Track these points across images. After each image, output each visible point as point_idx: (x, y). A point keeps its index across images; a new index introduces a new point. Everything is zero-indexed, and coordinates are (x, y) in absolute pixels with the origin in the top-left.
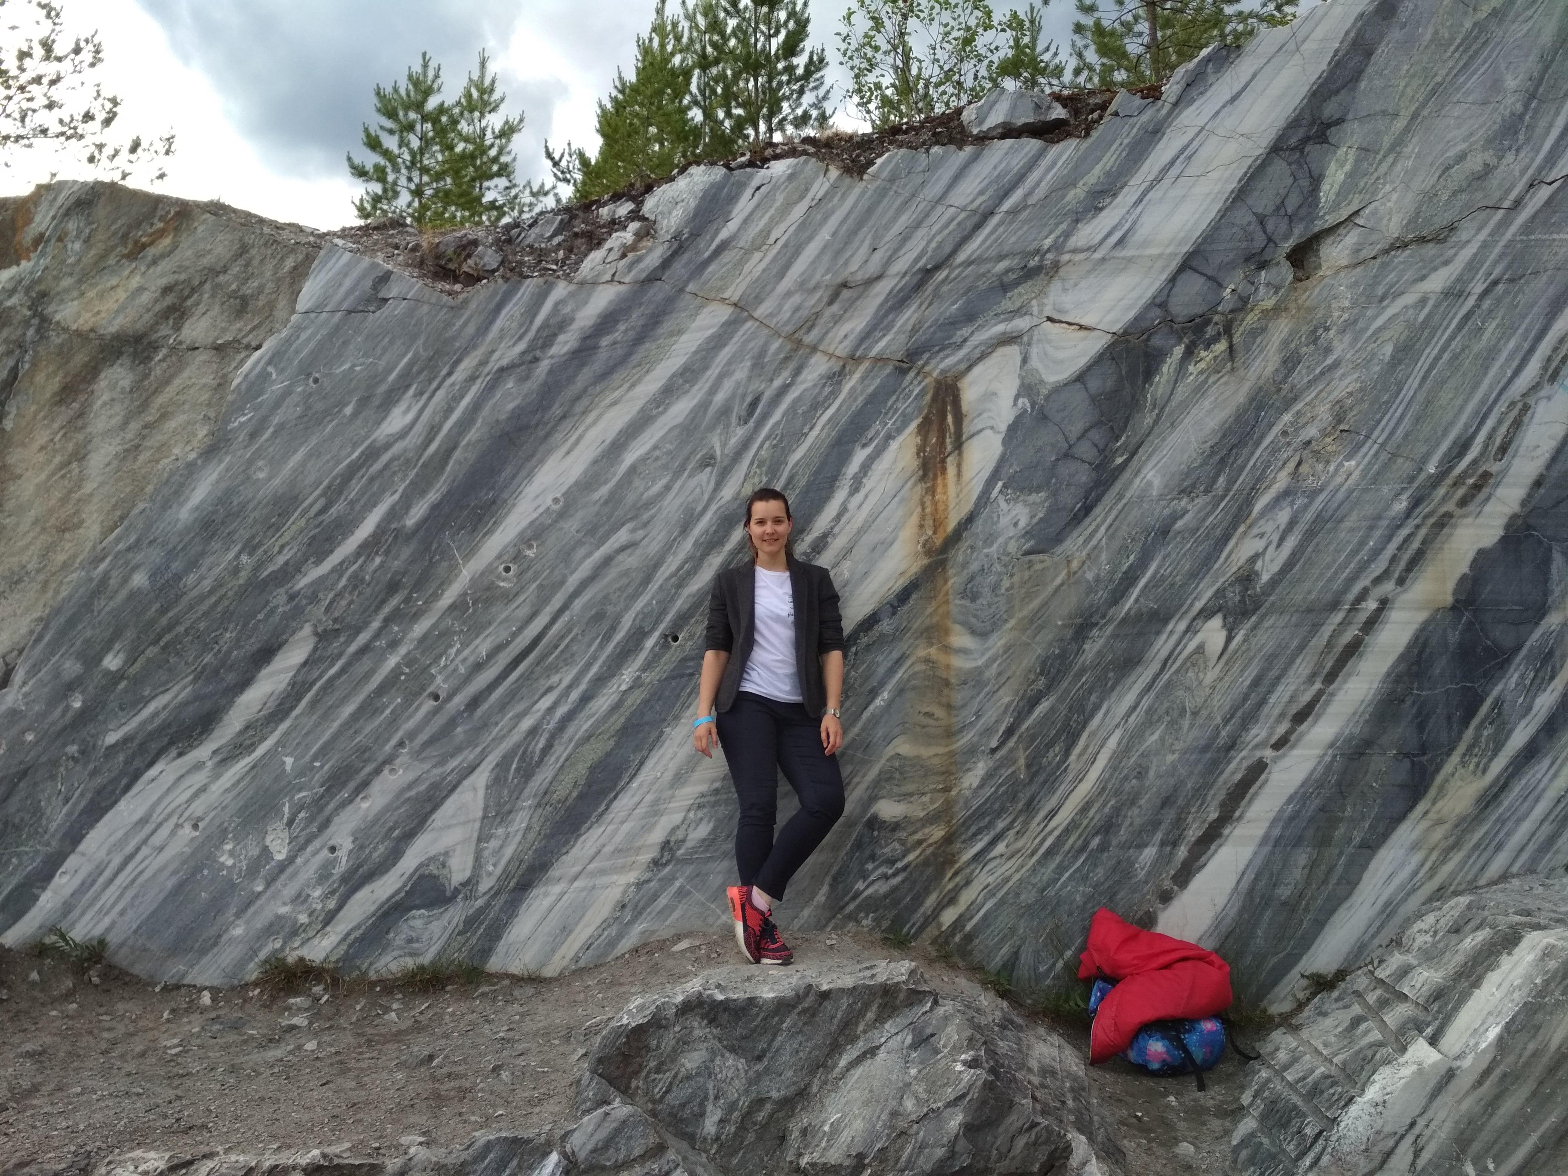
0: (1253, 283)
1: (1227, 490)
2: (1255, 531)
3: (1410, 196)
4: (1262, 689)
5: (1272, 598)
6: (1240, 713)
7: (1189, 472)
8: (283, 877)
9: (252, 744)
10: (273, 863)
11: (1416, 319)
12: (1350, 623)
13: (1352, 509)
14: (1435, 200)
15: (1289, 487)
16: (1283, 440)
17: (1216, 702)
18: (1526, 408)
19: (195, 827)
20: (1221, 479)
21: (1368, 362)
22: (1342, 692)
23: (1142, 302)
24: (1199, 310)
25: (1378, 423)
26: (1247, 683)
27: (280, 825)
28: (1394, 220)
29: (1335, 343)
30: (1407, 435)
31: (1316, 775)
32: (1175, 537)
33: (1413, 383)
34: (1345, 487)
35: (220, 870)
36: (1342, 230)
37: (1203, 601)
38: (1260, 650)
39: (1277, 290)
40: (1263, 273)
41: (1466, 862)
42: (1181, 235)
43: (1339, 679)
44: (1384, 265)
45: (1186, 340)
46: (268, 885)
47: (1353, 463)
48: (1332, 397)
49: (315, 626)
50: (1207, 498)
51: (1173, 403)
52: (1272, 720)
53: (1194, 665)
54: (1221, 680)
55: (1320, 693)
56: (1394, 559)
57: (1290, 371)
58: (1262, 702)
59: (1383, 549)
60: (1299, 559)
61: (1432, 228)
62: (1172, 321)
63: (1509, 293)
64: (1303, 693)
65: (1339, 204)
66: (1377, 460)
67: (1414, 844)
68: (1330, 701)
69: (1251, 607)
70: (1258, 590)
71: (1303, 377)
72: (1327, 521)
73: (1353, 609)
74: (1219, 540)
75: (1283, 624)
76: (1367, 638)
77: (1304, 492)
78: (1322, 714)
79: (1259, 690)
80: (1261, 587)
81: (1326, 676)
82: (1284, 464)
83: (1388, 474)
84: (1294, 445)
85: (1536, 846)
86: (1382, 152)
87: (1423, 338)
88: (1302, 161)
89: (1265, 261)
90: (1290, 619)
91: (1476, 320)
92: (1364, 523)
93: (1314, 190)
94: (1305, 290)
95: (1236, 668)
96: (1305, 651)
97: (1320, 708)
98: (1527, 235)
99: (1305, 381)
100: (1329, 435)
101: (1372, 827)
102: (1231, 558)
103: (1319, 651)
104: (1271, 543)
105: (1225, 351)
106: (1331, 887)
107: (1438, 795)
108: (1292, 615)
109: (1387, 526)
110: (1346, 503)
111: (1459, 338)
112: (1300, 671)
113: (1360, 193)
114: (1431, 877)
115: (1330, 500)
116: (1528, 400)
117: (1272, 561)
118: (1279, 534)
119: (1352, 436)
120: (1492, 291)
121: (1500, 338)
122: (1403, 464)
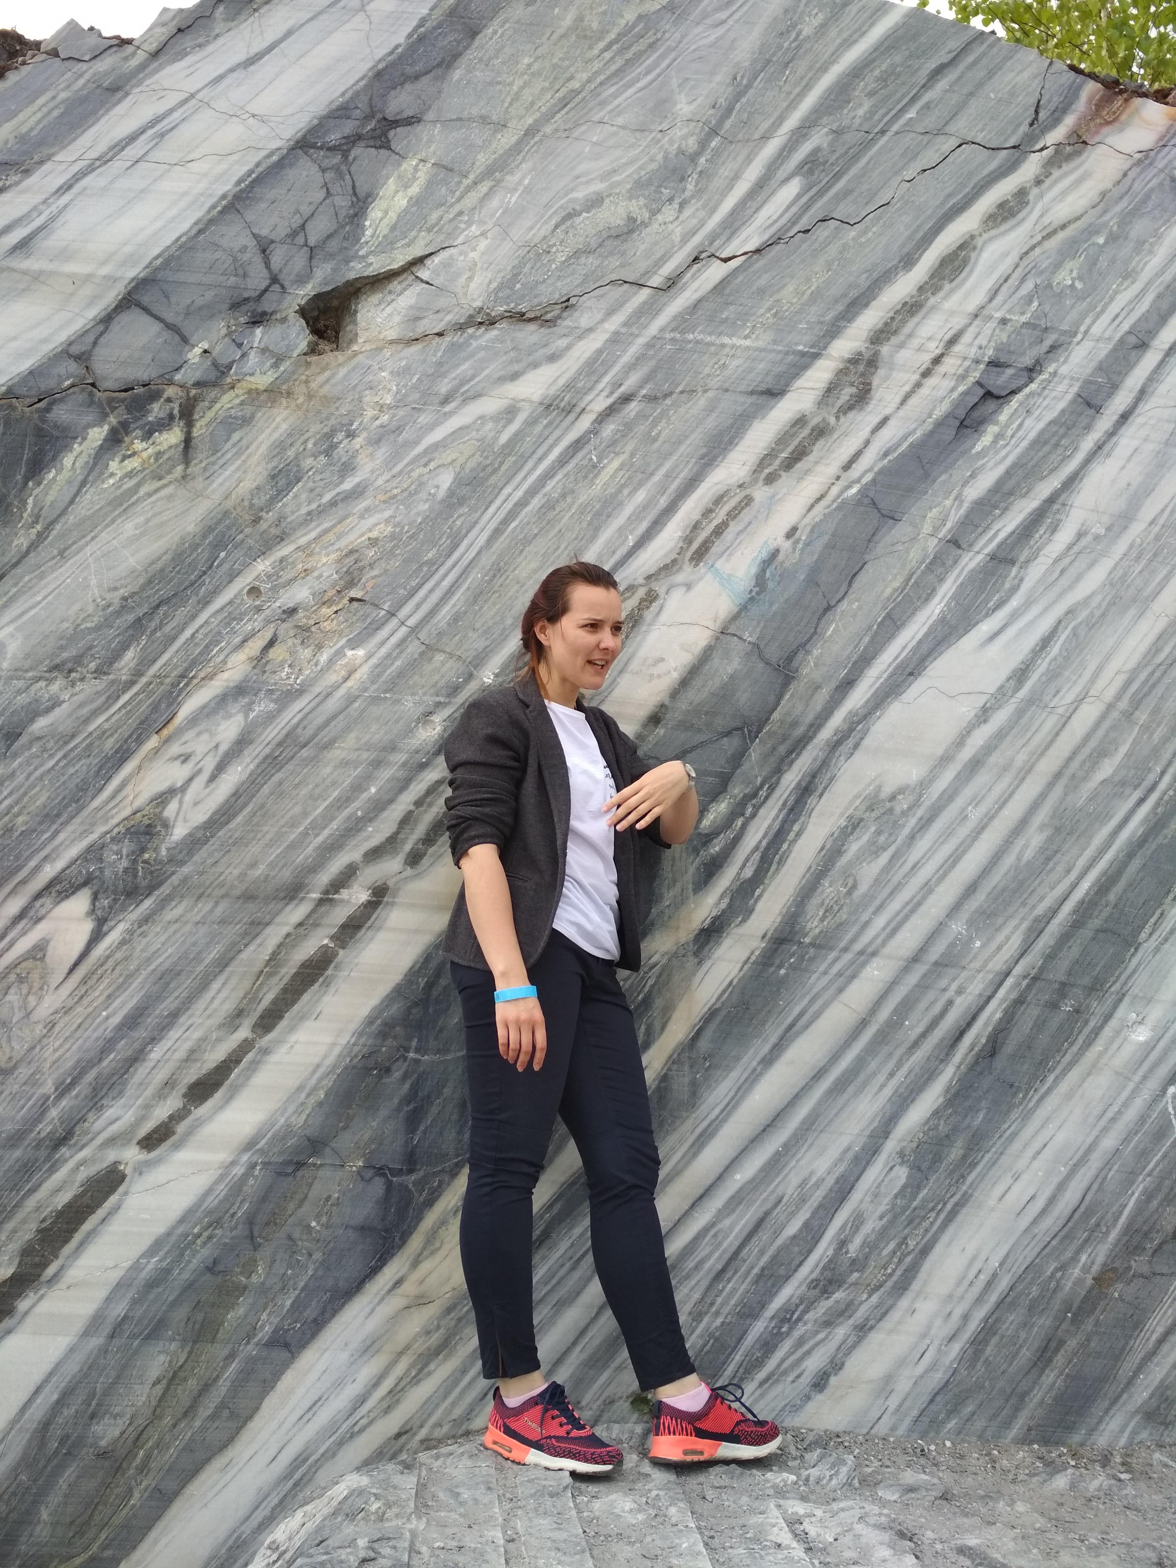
0: (240, 345)
1: (138, 673)
2: (175, 749)
3: (507, 246)
4: (141, 1033)
5: (186, 870)
6: (91, 1076)
7: (77, 634)
11: (495, 438)
12: (316, 925)
13: (348, 729)
14: (545, 259)
15: (245, 680)
16: (249, 602)
17: (49, 1054)
18: (651, 598)
20: (130, 657)
21: (409, 496)
22: (284, 1049)
23: (47, 348)
24: (143, 375)
25: (411, 595)
26: (116, 1020)
28: (477, 280)
29: (362, 459)
30: (456, 618)
31: (211, 1202)
32: (31, 743)
33: (478, 537)
34: (342, 691)
36: (395, 285)
37: (60, 865)
38: (149, 960)
39: (279, 360)
40: (258, 331)
41: (456, 1383)
42: (127, 249)
43: (283, 1023)
44: (454, 348)
45: (113, 420)
47: (361, 652)
48: (342, 543)
50: (100, 684)
51: (71, 519)
52: (149, 1092)
53: (21, 980)
54: (67, 1010)
55: (246, 1047)
56: (406, 820)
57: (280, 493)
58: (136, 1059)
59: (391, 801)
60: (245, 805)
61: (536, 301)
62: (93, 385)
63: (646, 417)
64: (214, 1046)
65: (392, 243)
66: (401, 652)
67: (368, 1343)
68: (259, 1062)
69: (145, 883)
70: (164, 852)
71: (299, 506)
72: (305, 746)
73: (326, 900)
74: (107, 759)
75: (198, 918)
76: (341, 952)
77: (271, 692)
78: (242, 1085)
79: (135, 1034)
80: (168, 849)
81: (262, 1017)
82: (244, 641)
83: (416, 677)
84: (268, 612)
85: (585, 1355)
86: (472, 176)
87: (504, 468)
88: (344, 168)
89: (264, 313)
90: (212, 911)
91: (590, 452)
92: (365, 755)
93: (356, 215)
94: (324, 369)
95: (97, 993)
96: (229, 969)
97: (239, 1075)
98: (682, 332)
99: (304, 510)
100: (328, 603)
101: (297, 1306)
102: (124, 793)
103: (256, 970)
104: (200, 771)
105: (177, 446)
106: (197, 1424)
107: (424, 1248)
108: (217, 903)
109: (404, 764)
110: (341, 717)
111: (559, 476)
112: (216, 1002)
113: (429, 230)
114: (387, 1410)
115: (313, 710)
116: (655, 586)
117: (196, 804)
118: (217, 759)
119: (367, 608)
120: (618, 410)
121: (623, 486)
122: (443, 663)
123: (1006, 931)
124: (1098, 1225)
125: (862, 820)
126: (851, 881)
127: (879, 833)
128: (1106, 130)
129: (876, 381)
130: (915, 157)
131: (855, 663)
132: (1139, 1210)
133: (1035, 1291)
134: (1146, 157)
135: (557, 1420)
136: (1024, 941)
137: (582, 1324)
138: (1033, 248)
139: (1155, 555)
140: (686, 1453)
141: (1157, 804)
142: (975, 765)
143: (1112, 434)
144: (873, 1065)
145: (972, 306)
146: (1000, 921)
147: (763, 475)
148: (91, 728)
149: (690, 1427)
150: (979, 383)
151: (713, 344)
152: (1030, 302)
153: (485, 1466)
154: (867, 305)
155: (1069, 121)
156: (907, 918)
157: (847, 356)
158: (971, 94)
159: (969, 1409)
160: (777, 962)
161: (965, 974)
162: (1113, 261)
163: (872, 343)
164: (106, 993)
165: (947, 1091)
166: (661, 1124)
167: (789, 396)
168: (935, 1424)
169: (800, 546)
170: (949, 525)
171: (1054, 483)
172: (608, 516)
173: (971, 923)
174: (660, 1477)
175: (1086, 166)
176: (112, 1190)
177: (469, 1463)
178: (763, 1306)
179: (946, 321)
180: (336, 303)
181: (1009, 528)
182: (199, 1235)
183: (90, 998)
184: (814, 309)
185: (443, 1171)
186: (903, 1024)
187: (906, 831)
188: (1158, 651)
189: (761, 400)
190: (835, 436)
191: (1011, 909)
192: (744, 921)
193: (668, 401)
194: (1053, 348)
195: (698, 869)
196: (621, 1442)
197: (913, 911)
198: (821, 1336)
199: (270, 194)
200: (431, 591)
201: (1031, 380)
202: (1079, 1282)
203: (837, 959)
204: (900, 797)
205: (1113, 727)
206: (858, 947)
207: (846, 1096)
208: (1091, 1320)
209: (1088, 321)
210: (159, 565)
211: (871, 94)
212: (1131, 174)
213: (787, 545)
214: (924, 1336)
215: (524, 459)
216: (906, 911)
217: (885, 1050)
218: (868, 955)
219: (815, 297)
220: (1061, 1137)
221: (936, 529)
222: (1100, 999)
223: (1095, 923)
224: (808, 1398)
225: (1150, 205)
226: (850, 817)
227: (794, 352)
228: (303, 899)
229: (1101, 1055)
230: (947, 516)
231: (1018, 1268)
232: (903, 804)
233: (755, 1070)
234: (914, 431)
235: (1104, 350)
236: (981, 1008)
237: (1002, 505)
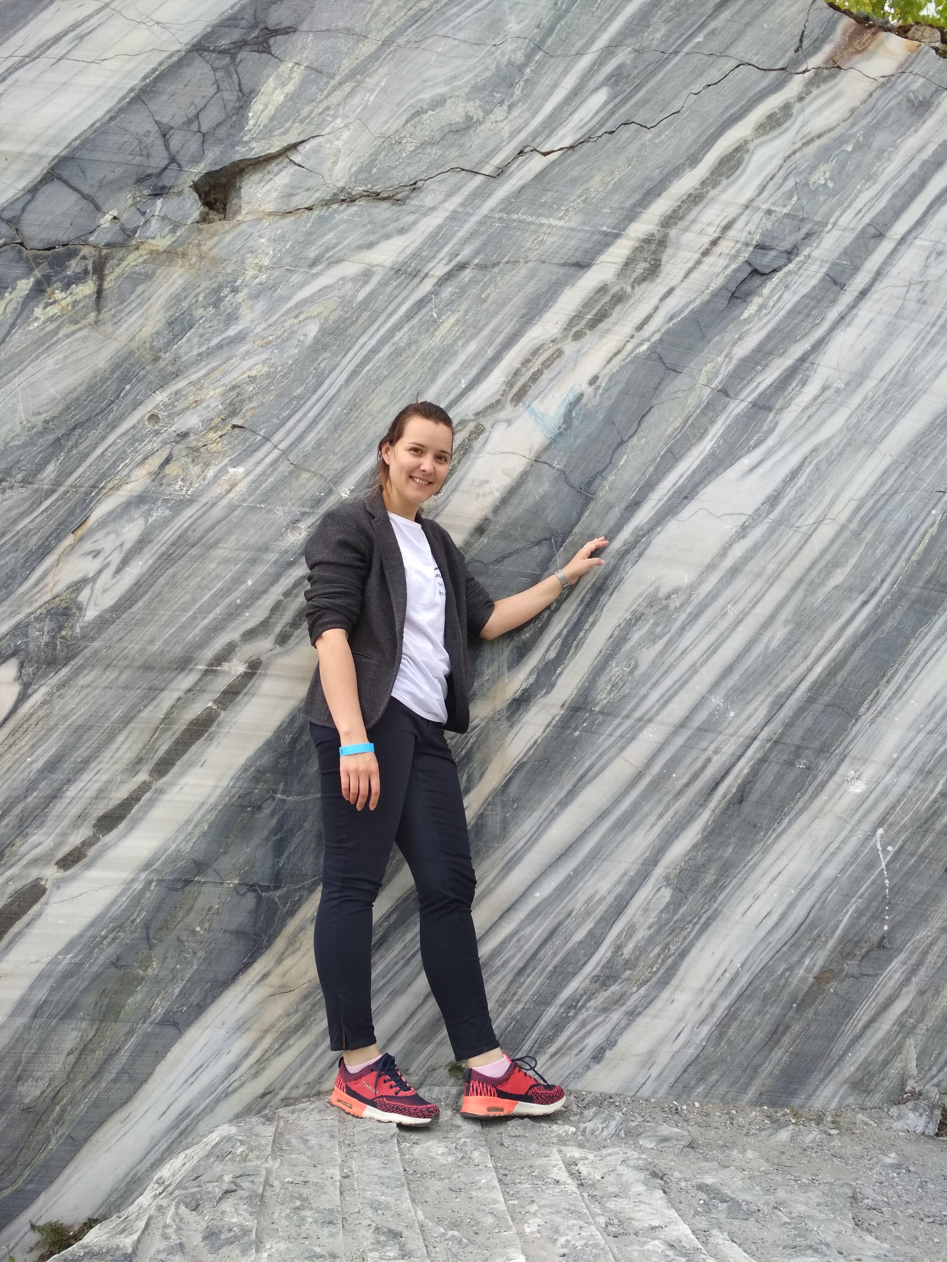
1: (57, 483)
2: (88, 546)
3: (366, 137)
4: (58, 776)
5: (96, 644)
6: (17, 810)
7: (6, 450)
11: (354, 296)
12: (202, 691)
13: (229, 532)
14: (397, 148)
15: (146, 491)
16: (149, 427)
18: (479, 431)
20: (51, 470)
21: (282, 342)
22: (175, 789)
24: (63, 237)
25: (283, 424)
26: (38, 765)
28: (341, 164)
29: (244, 310)
30: (319, 444)
31: (115, 911)
33: (339, 377)
34: (225, 501)
36: (273, 167)
38: (65, 717)
39: (176, 226)
40: (159, 202)
41: (310, 1054)
42: (51, 132)
44: (321, 220)
45: (37, 273)
47: (241, 470)
48: (227, 380)
50: (25, 492)
51: (2, 355)
52: (66, 822)
54: (1, 756)
55: (144, 787)
56: (277, 608)
57: (176, 338)
58: (54, 796)
59: (264, 592)
60: (146, 592)
61: (389, 183)
62: (21, 244)
63: (477, 282)
64: (118, 787)
65: (271, 131)
66: (274, 470)
67: (240, 1022)
68: (155, 800)
69: (62, 655)
70: (78, 630)
71: (191, 348)
72: (194, 545)
73: (211, 671)
74: (31, 553)
75: (106, 684)
76: (223, 713)
77: (167, 501)
78: (141, 818)
79: (55, 777)
80: (82, 628)
81: (158, 764)
82: (145, 459)
83: (286, 492)
84: (165, 435)
85: (414, 1033)
86: (338, 78)
87: (360, 321)
88: (232, 68)
89: (164, 187)
90: (117, 678)
91: (431, 310)
92: (244, 554)
93: (241, 107)
94: (213, 236)
95: (23, 743)
96: (131, 725)
97: (139, 810)
98: (508, 213)
99: (195, 352)
100: (215, 428)
101: (184, 993)
102: (46, 581)
103: (153, 726)
104: (108, 565)
105: (90, 296)
106: (103, 1085)
107: (287, 948)
108: (121, 672)
109: (276, 562)
110: (224, 523)
111: (406, 329)
112: (121, 752)
113: (302, 122)
114: (256, 1075)
115: (201, 516)
116: (482, 421)
117: (105, 591)
118: (122, 555)
119: (247, 434)
120: (455, 276)
121: (458, 339)
122: (308, 480)
123: (755, 704)
124: (819, 936)
125: (643, 614)
126: (633, 663)
127: (656, 624)
128: (857, 57)
129: (665, 258)
130: (701, 74)
131: (641, 488)
132: (852, 924)
133: (768, 986)
134: (888, 81)
135: (388, 1084)
136: (769, 712)
137: (412, 1009)
138: (794, 152)
139: (884, 406)
140: (489, 1109)
141: (878, 606)
142: (734, 572)
143: (853, 307)
144: (646, 808)
145: (743, 199)
146: (750, 696)
147: (572, 333)
148: (18, 528)
149: (493, 1090)
150: (747, 262)
151: (534, 224)
152: (791, 197)
153: (331, 1119)
154: (659, 195)
155: (827, 49)
156: (676, 693)
157: (642, 236)
158: (748, 24)
159: (714, 1078)
160: (573, 726)
161: (721, 738)
162: (858, 166)
163: (663, 226)
164: (31, 744)
165: (704, 829)
166: (478, 853)
167: (594, 268)
168: (687, 1089)
169: (600, 391)
170: (720, 377)
171: (804, 346)
172: (446, 363)
173: (727, 697)
174: (469, 1128)
175: (840, 86)
176: (35, 900)
177: (318, 1117)
178: (555, 996)
179: (723, 210)
180: (223, 180)
181: (768, 382)
182: (105, 937)
183: (17, 747)
184: (616, 197)
185: (303, 888)
186: (670, 776)
187: (678, 624)
188: (882, 484)
189: (572, 271)
190: (631, 302)
191: (759, 687)
192: (548, 693)
193: (496, 270)
194: (808, 235)
195: (512, 651)
196: (440, 1101)
197: (681, 687)
198: (600, 1019)
199: (171, 89)
200: (299, 421)
201: (790, 261)
202: (803, 979)
203: (620, 724)
204: (674, 596)
205: (845, 544)
206: (637, 715)
207: (624, 832)
208: (812, 1010)
209: (837, 214)
210: (74, 395)
211: (667, 21)
212: (876, 95)
213: (589, 391)
214: (680, 1020)
215: (377, 314)
216: (676, 687)
217: (656, 797)
218: (645, 721)
219: (618, 187)
220: (792, 867)
221: (710, 381)
222: (827, 759)
223: (825, 699)
224: (588, 1067)
225: (890, 120)
226: (634, 612)
227: (600, 232)
228: (191, 670)
229: (826, 803)
230: (719, 370)
231: (756, 967)
232: (676, 602)
233: (553, 810)
234: (693, 301)
235: (849, 238)
236: (733, 765)
237: (764, 362)
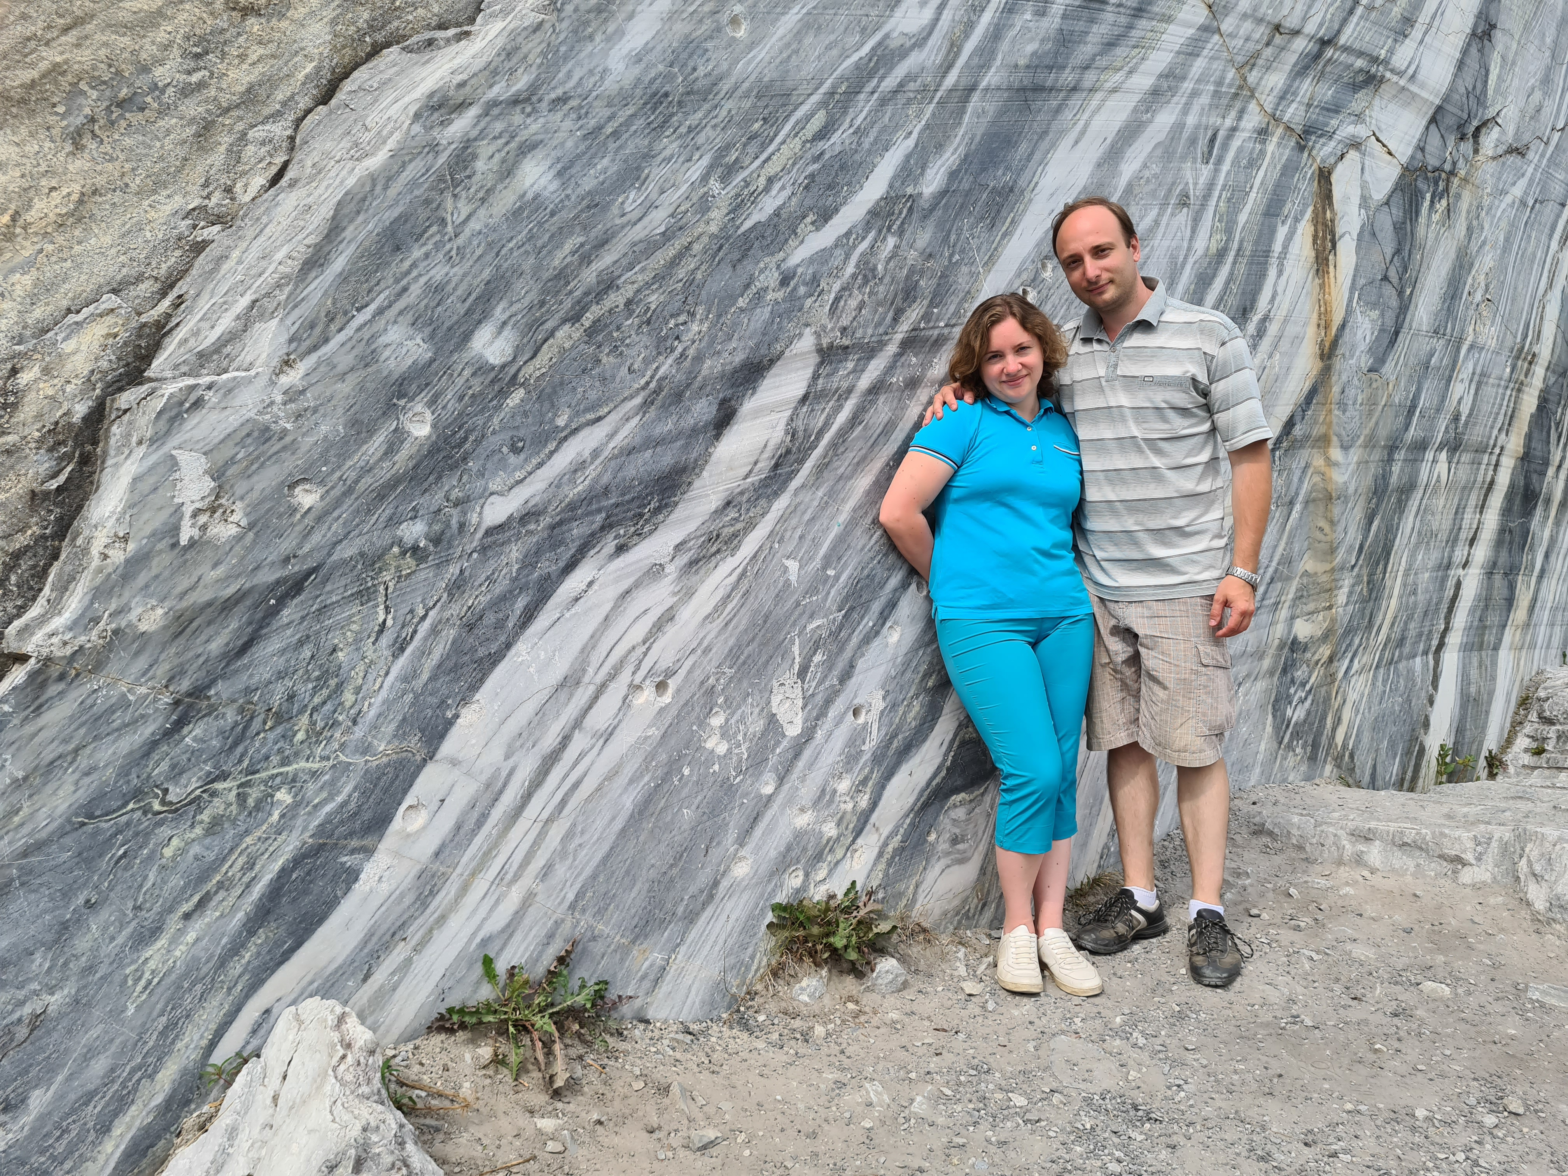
8: (801, 764)
9: (735, 535)
10: (785, 743)
19: (661, 687)
27: (789, 677)
35: (709, 763)
46: (781, 781)
49: (818, 335)
